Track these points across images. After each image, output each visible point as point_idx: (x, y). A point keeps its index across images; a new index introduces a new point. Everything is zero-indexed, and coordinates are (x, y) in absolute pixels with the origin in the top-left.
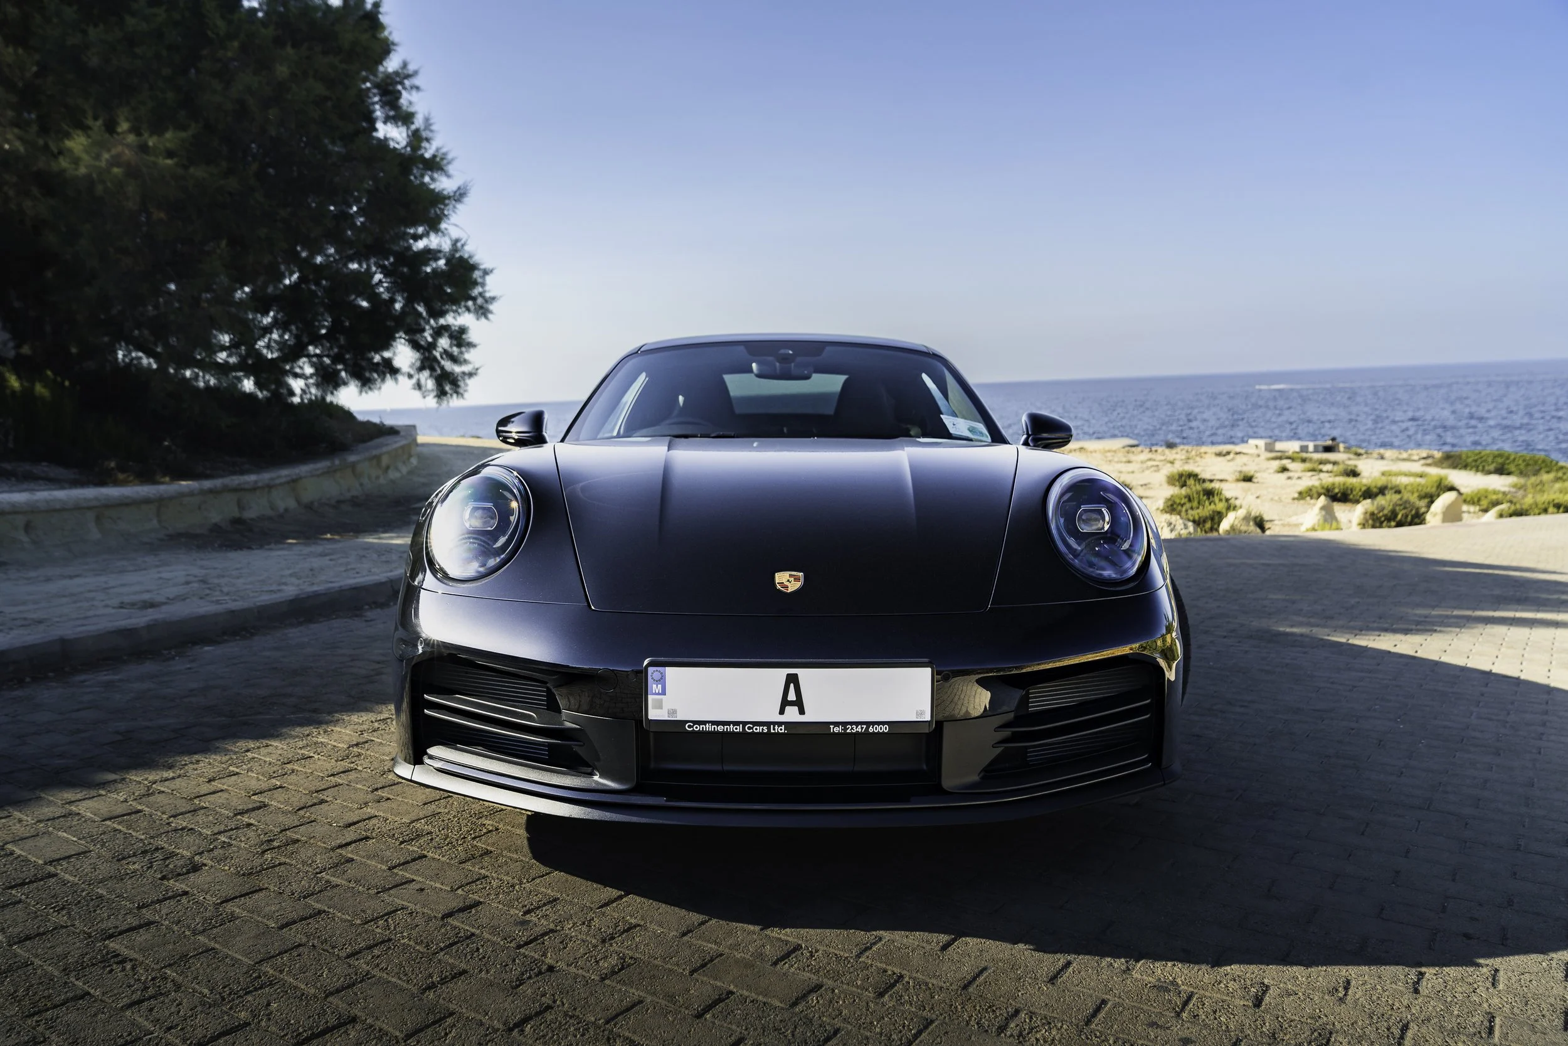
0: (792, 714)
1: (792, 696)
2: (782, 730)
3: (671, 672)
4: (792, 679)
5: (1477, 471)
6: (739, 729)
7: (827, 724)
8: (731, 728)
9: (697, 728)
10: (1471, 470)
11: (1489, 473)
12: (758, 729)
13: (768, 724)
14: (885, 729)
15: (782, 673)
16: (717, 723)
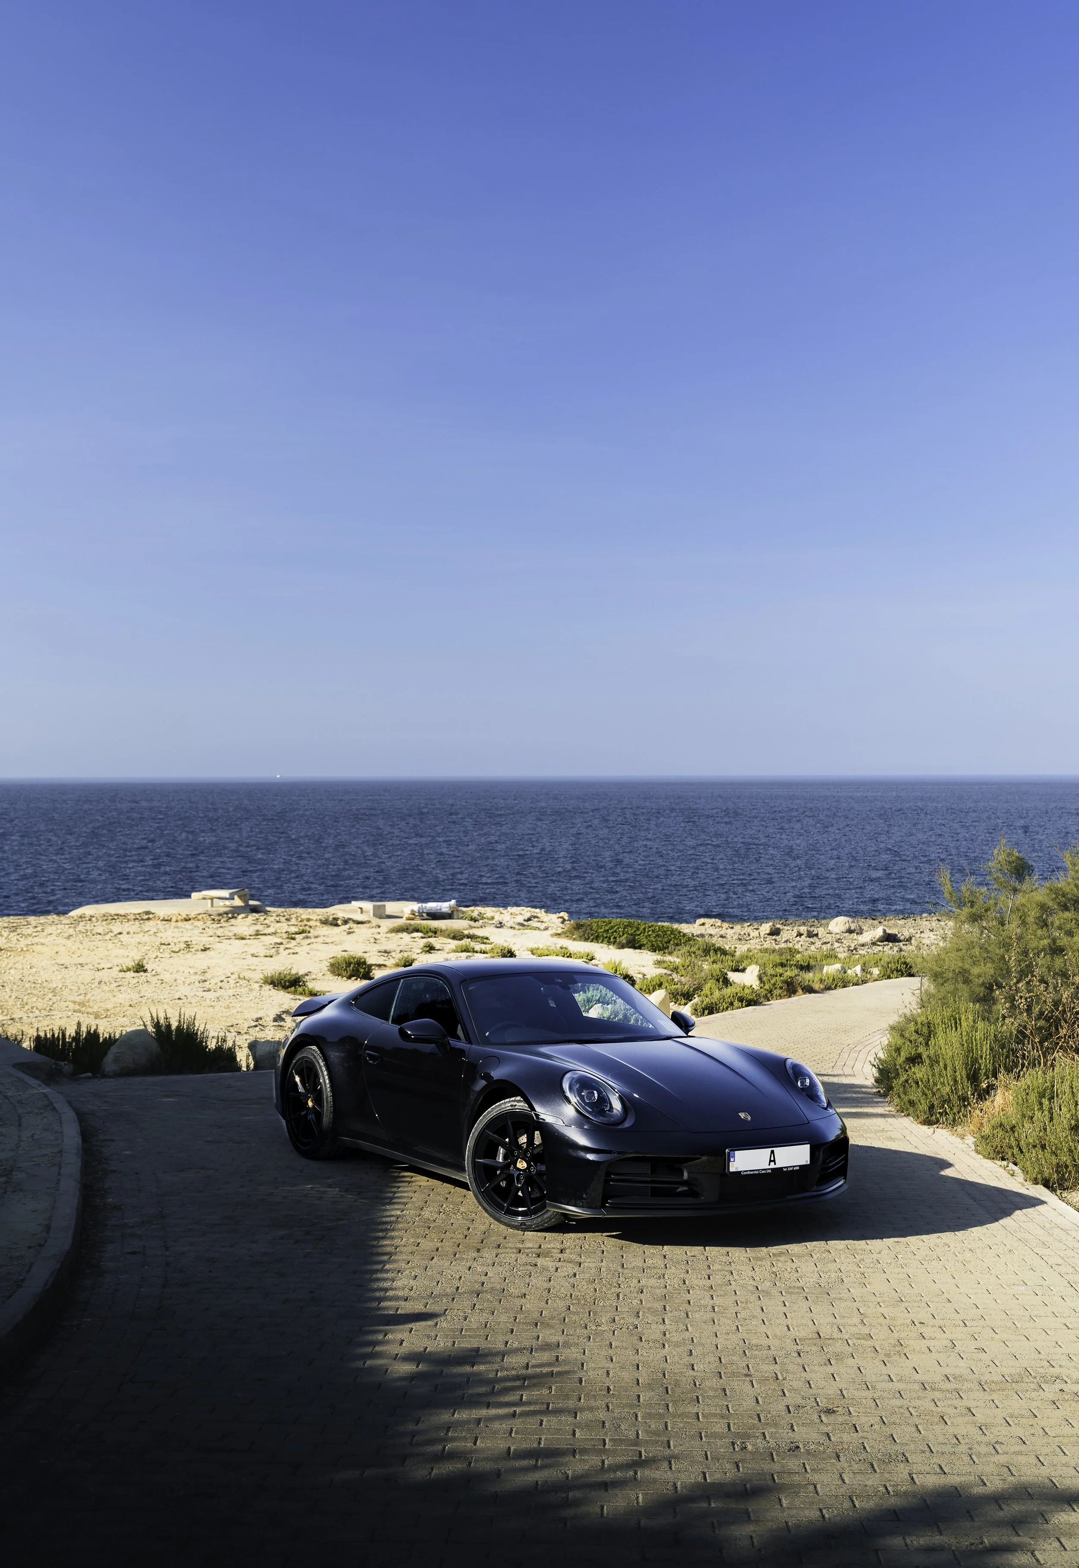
0: (772, 1166)
1: (772, 1159)
2: (770, 1171)
3: (736, 1152)
4: (772, 1152)
5: (609, 943)
6: (757, 1172)
7: (782, 1168)
8: (755, 1172)
9: (745, 1173)
10: (602, 942)
11: (622, 947)
12: (763, 1172)
13: (765, 1170)
14: (798, 1168)
15: (769, 1150)
16: (751, 1171)
